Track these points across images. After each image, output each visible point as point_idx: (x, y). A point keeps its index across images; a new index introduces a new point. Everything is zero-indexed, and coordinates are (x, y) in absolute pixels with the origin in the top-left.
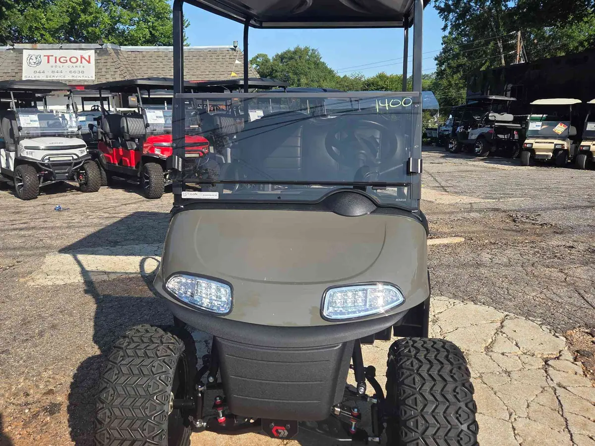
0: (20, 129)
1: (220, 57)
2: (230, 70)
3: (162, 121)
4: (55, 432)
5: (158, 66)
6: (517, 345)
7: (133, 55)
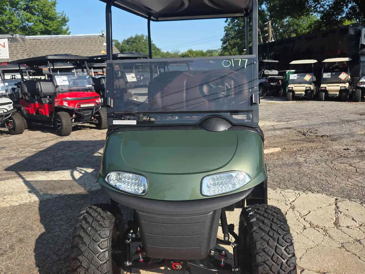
1: (94, 41)
2: (100, 49)
3: (67, 83)
5: (52, 48)
6: (353, 219)
7: (34, 41)
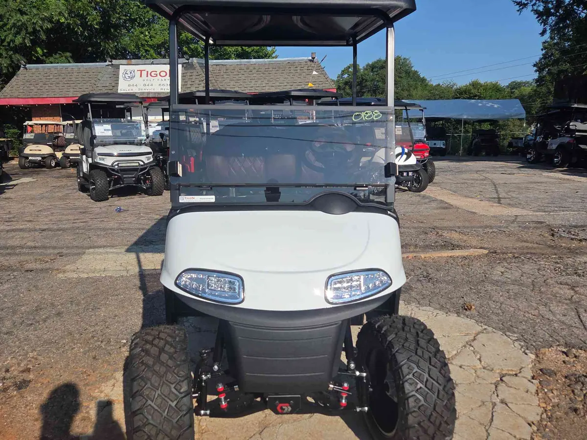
0: (95, 137)
1: (298, 68)
2: (307, 81)
3: (217, 129)
4: (14, 405)
6: (480, 360)
7: (218, 68)
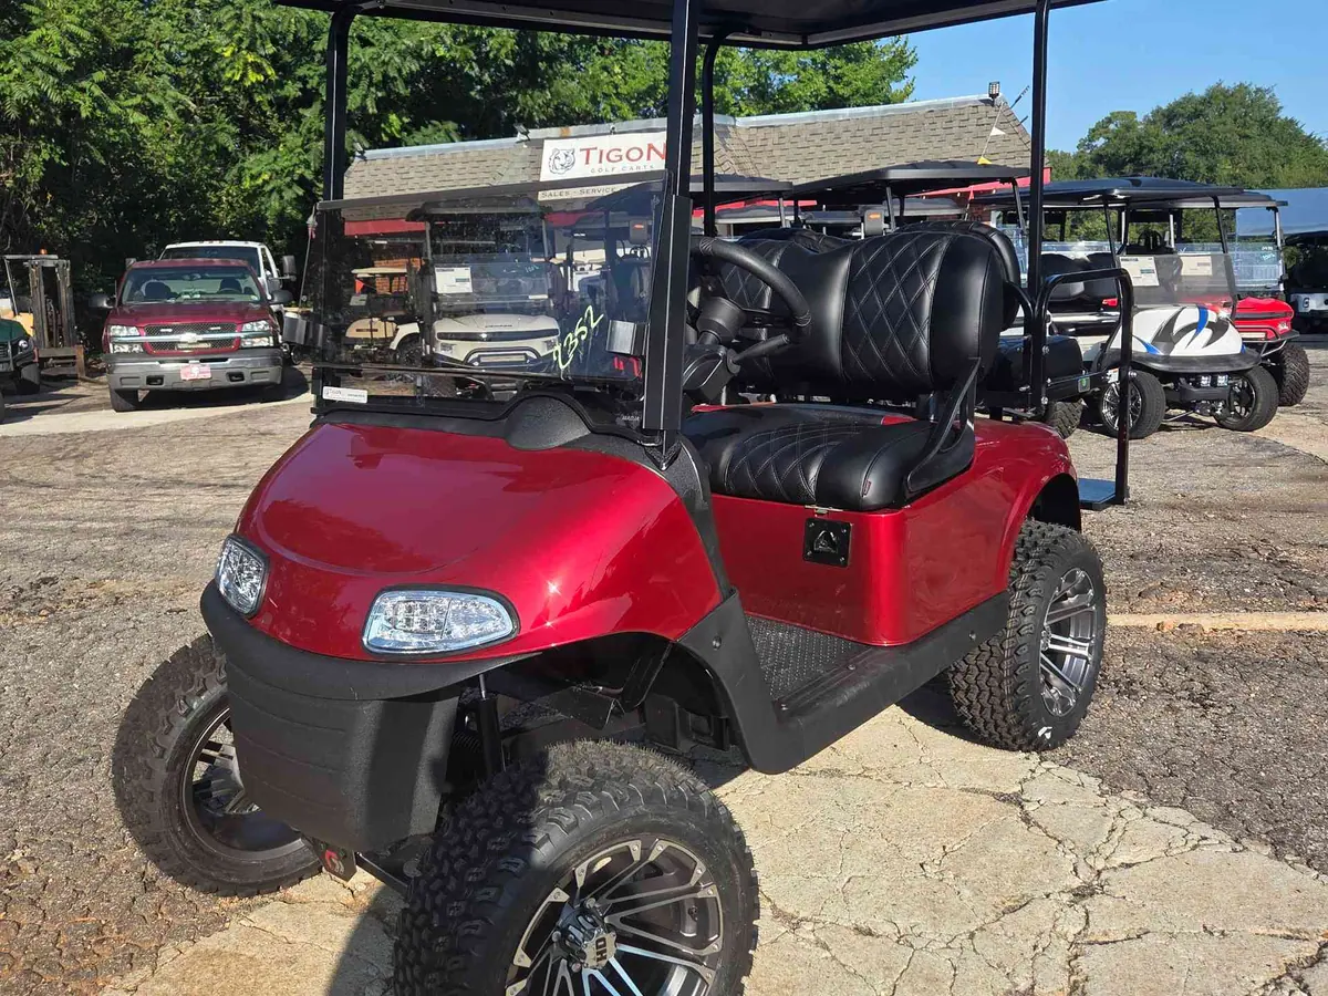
0: (435, 297)
1: (955, 124)
5: (810, 156)
